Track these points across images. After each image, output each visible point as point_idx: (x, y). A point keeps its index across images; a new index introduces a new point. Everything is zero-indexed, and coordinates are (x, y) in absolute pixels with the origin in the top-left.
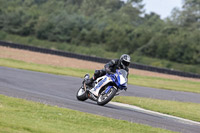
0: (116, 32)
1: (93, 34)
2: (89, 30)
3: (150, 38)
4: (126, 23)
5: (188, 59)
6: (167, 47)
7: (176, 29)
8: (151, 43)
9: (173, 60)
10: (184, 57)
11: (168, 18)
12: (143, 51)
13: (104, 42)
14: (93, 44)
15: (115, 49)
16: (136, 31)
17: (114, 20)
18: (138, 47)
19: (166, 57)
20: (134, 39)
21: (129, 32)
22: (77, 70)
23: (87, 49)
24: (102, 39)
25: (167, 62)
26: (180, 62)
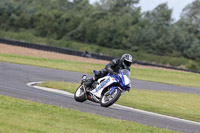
0: (45, 17)
1: (22, 19)
2: (18, 15)
3: (79, 23)
4: (55, 8)
5: (116, 43)
6: (96, 32)
7: (105, 14)
8: (80, 28)
9: (103, 44)
10: (113, 42)
11: (97, 3)
12: (72, 36)
13: (33, 27)
14: (22, 29)
15: (44, 34)
16: (65, 16)
17: (43, 5)
18: (68, 32)
19: (95, 42)
20: (63, 24)
21: (57, 17)
22: (6, 56)
23: (16, 35)
24: (30, 24)
25: (96, 47)
26: (109, 47)
